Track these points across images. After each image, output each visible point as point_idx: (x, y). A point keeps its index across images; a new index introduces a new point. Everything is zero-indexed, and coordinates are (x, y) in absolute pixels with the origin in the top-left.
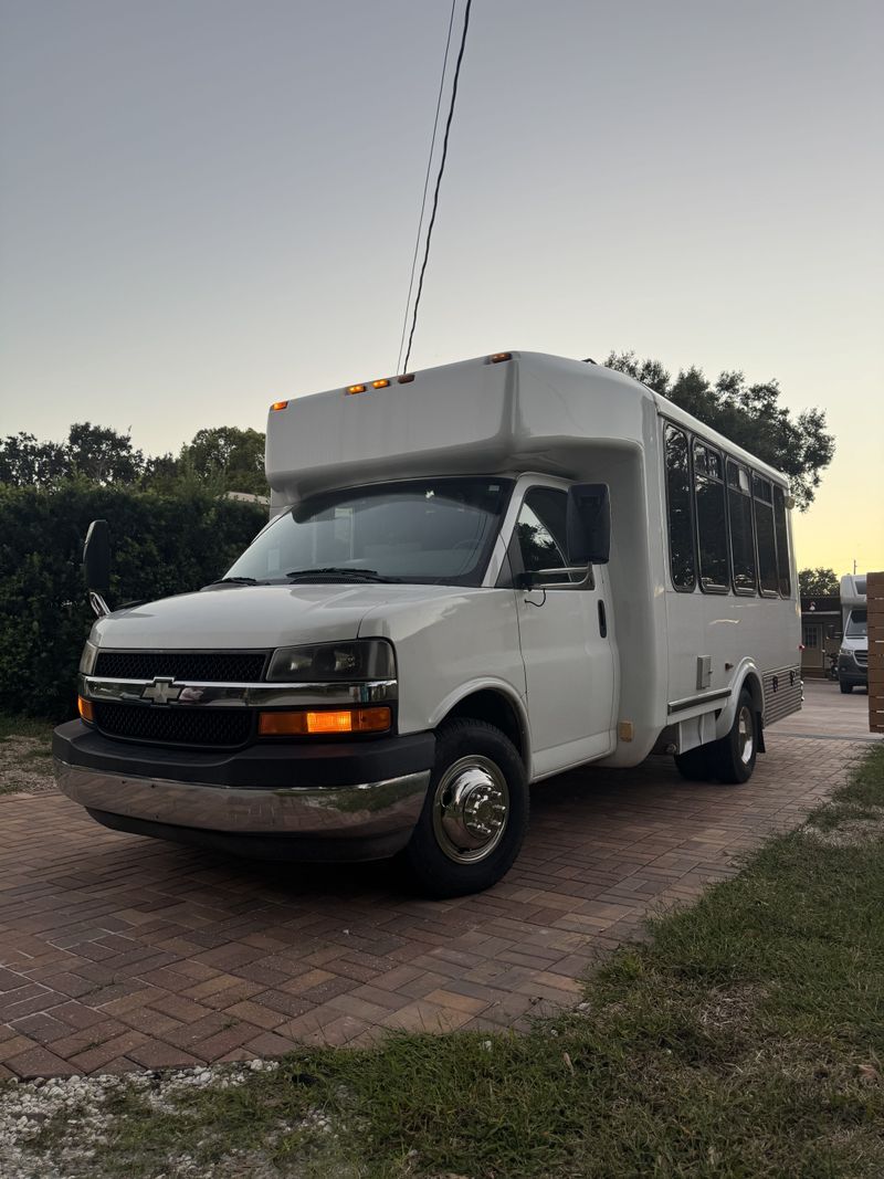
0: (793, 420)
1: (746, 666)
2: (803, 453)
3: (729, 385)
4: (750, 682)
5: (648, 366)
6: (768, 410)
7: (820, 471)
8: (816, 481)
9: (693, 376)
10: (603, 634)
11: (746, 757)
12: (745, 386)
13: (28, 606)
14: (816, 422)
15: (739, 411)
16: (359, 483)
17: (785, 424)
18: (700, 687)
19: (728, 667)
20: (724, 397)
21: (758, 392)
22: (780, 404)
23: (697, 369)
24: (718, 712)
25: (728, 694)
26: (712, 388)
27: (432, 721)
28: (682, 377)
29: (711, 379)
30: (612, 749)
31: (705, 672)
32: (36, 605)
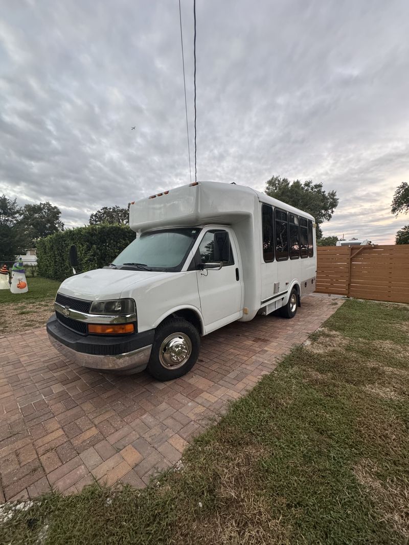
0: (326, 194)
1: (295, 282)
2: (329, 204)
3: (307, 184)
4: (296, 287)
5: (283, 180)
6: (319, 192)
7: (334, 209)
8: (332, 212)
9: (298, 182)
10: (238, 279)
11: (293, 310)
12: (312, 185)
13: (94, 259)
14: (333, 194)
15: (310, 192)
16: (155, 229)
17: (324, 196)
18: (274, 293)
19: (287, 284)
20: (306, 188)
21: (317, 186)
22: (322, 190)
23: (299, 180)
24: (283, 299)
25: (287, 292)
26: (303, 186)
27: (155, 325)
28: (294, 183)
29: (303, 183)
30: (241, 316)
31: (277, 288)
32: (96, 259)
